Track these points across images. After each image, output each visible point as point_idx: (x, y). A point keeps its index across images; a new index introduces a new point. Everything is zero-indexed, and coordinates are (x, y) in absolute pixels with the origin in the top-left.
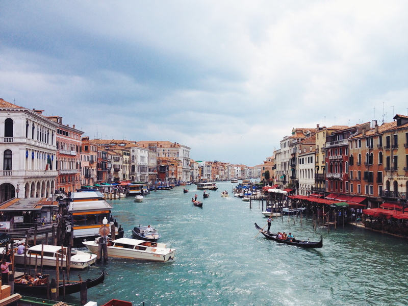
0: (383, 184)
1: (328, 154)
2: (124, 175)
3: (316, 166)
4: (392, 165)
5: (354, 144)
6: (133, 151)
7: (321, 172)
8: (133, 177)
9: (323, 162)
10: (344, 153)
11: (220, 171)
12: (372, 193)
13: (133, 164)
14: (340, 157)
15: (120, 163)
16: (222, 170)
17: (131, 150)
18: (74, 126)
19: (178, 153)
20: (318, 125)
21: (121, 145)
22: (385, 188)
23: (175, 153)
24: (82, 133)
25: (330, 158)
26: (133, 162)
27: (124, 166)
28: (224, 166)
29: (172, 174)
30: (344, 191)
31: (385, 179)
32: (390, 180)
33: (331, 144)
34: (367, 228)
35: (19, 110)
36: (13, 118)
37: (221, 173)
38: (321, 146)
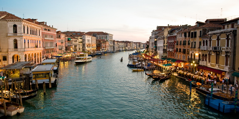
0: (189, 55)
1: (168, 40)
2: (79, 49)
3: (164, 45)
4: (193, 46)
5: (179, 35)
6: (84, 37)
7: (165, 48)
8: (84, 49)
9: (167, 43)
10: (175, 40)
11: (128, 46)
12: (185, 59)
13: (84, 43)
14: (173, 41)
15: (77, 43)
16: (129, 45)
17: (83, 36)
18: (52, 26)
19: (107, 38)
20: (168, 25)
21: (78, 34)
22: (190, 57)
23: (105, 38)
24: (56, 29)
25: (170, 41)
26: (84, 42)
27: (79, 44)
28: (130, 43)
29: (104, 47)
30: (174, 58)
31: (191, 52)
32: (192, 53)
33: (170, 35)
34: (178, 76)
35: (19, 20)
36: (17, 24)
37: (129, 46)
38: (166, 36)
